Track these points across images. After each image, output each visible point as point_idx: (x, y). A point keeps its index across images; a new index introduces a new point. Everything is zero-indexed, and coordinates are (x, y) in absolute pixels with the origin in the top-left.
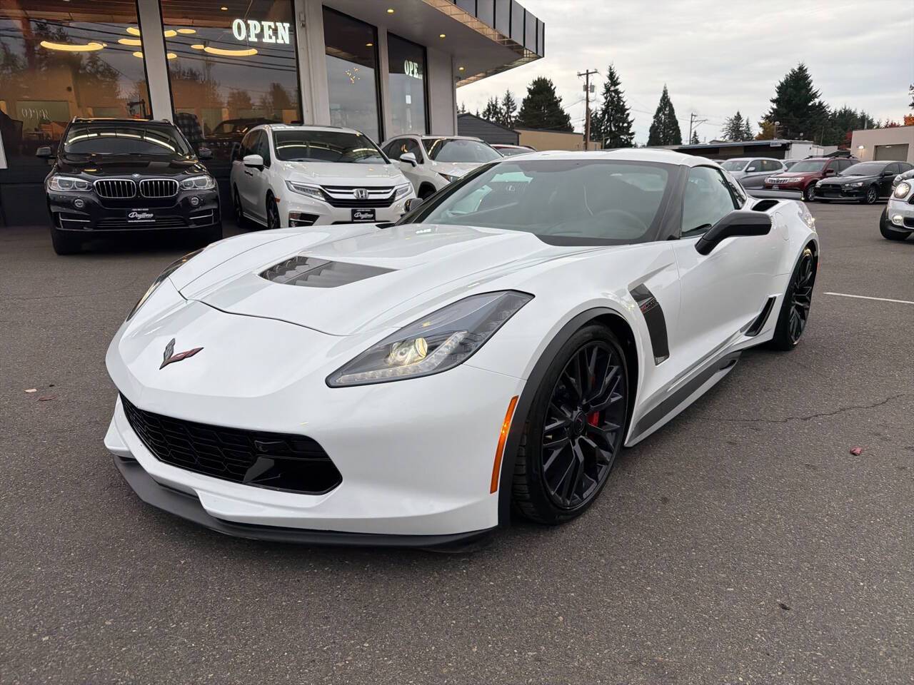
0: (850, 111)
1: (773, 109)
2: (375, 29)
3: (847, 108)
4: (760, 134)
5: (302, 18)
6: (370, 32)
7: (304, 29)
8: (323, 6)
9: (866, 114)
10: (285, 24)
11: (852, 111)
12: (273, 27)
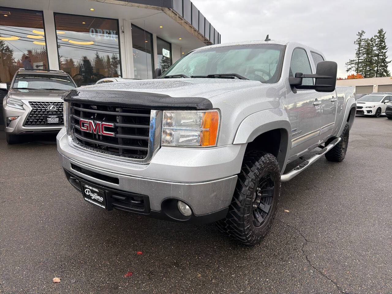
2: (151, 35)
5: (123, 29)
6: (149, 36)
7: (123, 33)
8: (131, 24)
10: (114, 31)
12: (108, 32)
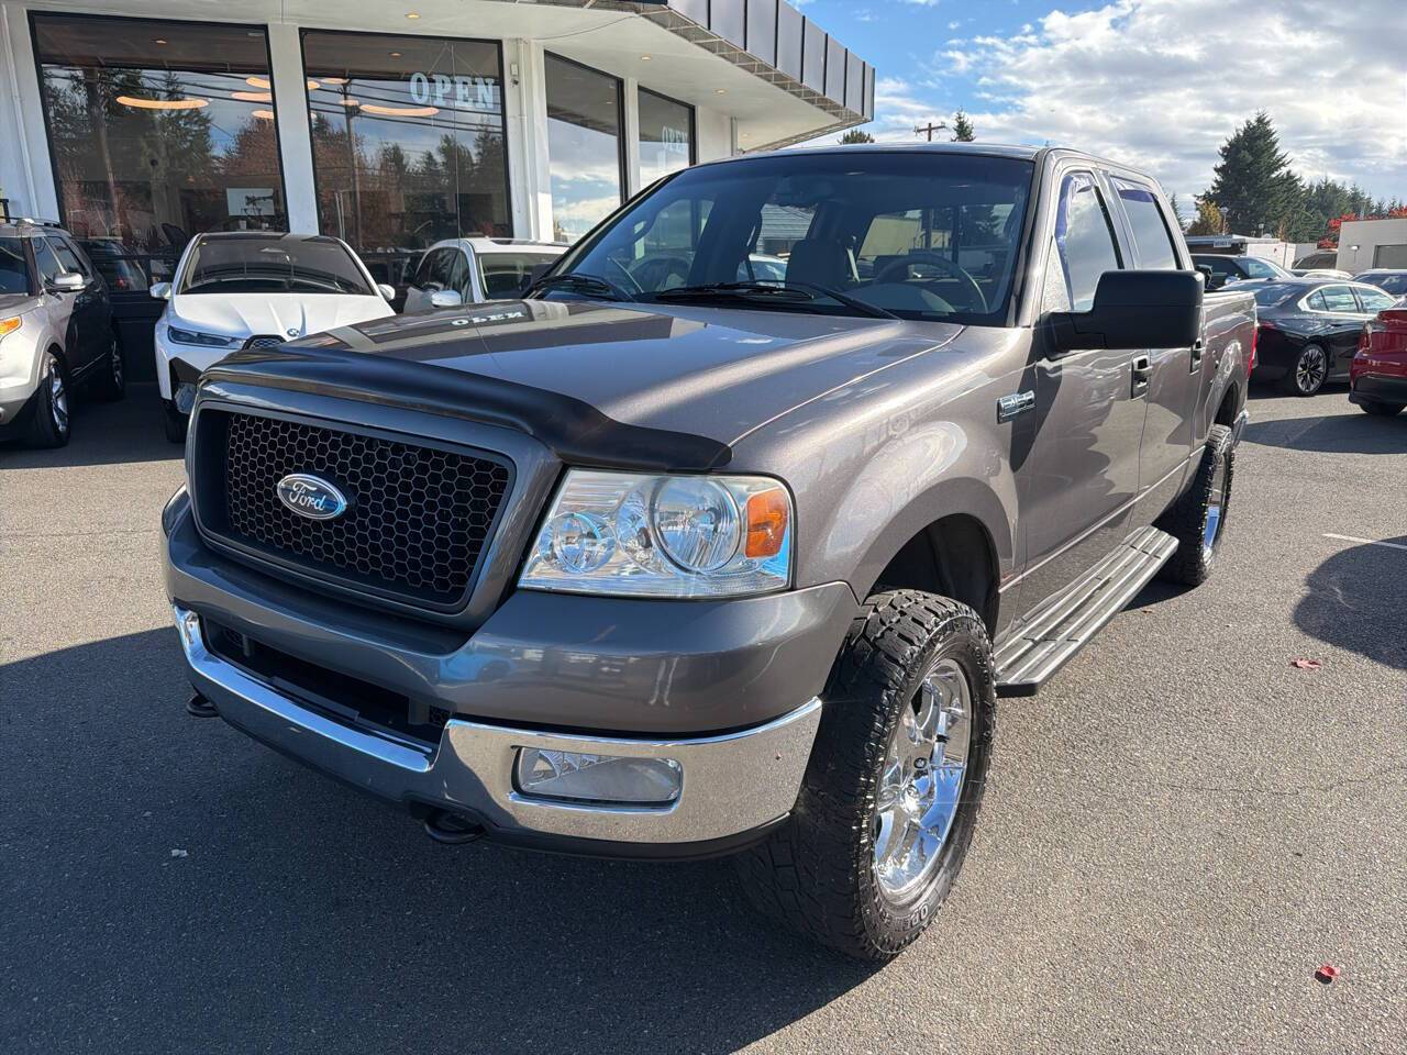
0: (1335, 186)
1: (1216, 181)
2: (620, 83)
3: (1330, 181)
4: (1195, 222)
5: (515, 72)
6: (613, 87)
7: (517, 85)
8: (545, 51)
9: (1360, 190)
10: (487, 80)
11: (1338, 186)
12: (470, 84)
